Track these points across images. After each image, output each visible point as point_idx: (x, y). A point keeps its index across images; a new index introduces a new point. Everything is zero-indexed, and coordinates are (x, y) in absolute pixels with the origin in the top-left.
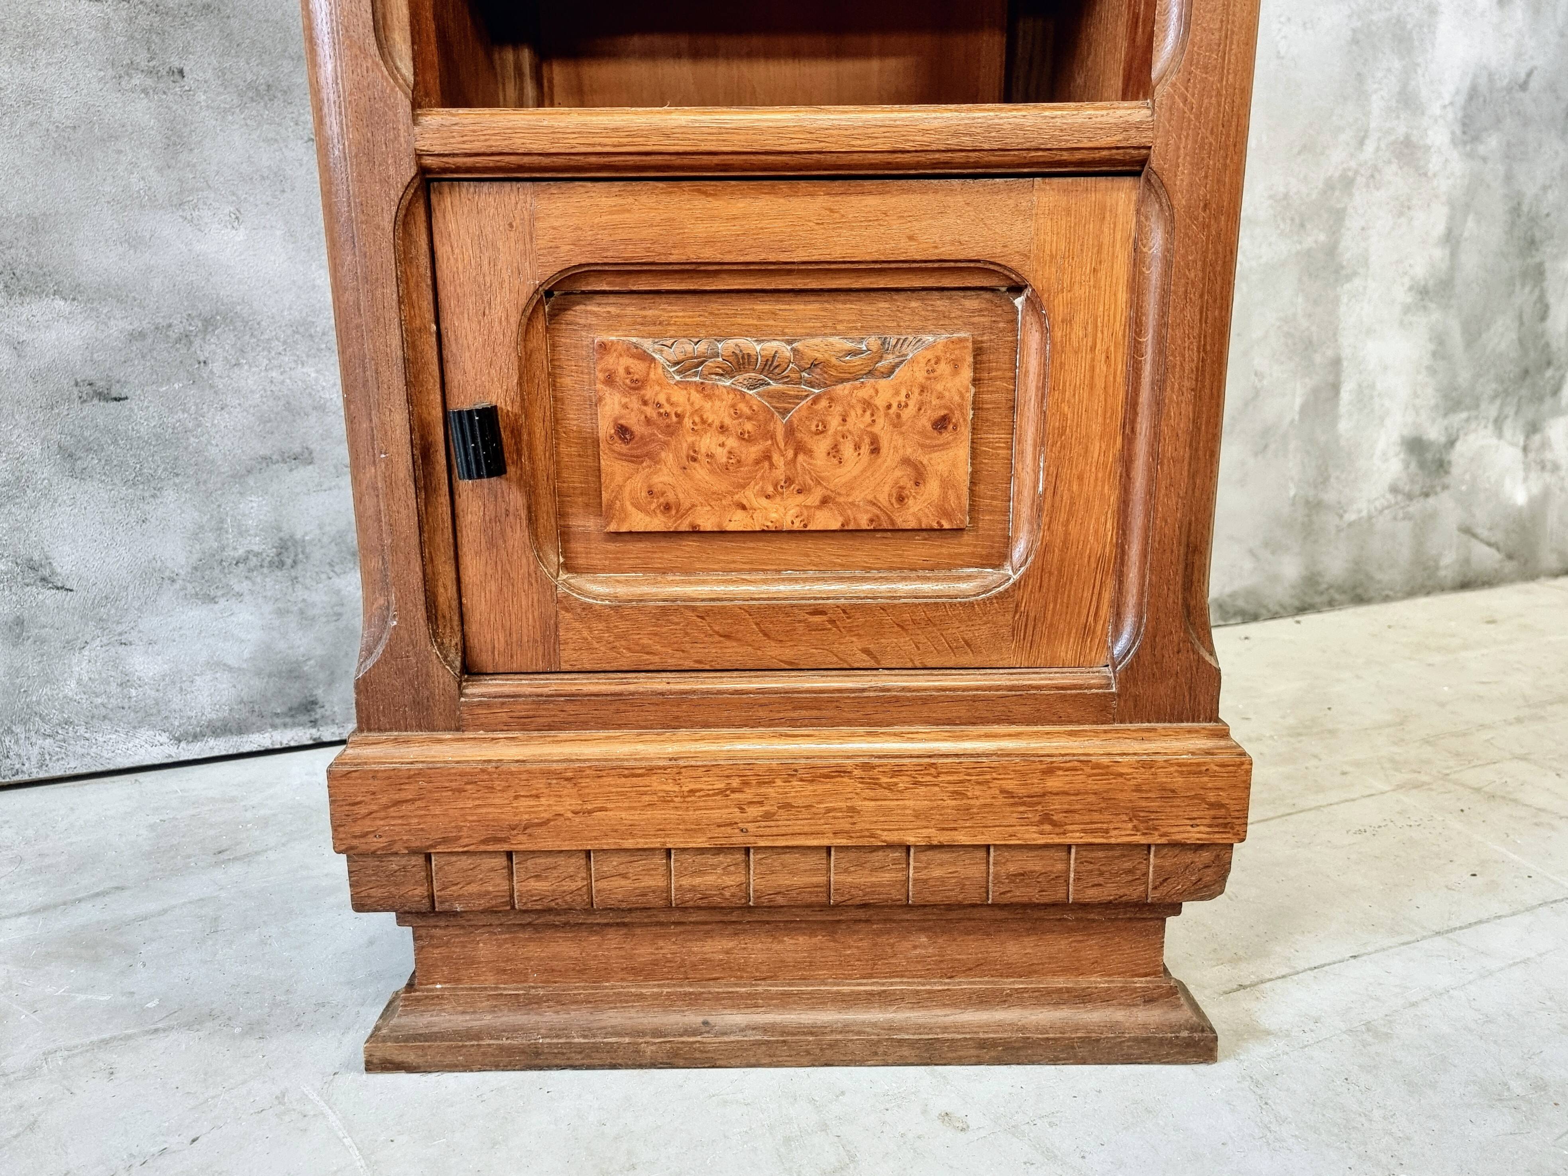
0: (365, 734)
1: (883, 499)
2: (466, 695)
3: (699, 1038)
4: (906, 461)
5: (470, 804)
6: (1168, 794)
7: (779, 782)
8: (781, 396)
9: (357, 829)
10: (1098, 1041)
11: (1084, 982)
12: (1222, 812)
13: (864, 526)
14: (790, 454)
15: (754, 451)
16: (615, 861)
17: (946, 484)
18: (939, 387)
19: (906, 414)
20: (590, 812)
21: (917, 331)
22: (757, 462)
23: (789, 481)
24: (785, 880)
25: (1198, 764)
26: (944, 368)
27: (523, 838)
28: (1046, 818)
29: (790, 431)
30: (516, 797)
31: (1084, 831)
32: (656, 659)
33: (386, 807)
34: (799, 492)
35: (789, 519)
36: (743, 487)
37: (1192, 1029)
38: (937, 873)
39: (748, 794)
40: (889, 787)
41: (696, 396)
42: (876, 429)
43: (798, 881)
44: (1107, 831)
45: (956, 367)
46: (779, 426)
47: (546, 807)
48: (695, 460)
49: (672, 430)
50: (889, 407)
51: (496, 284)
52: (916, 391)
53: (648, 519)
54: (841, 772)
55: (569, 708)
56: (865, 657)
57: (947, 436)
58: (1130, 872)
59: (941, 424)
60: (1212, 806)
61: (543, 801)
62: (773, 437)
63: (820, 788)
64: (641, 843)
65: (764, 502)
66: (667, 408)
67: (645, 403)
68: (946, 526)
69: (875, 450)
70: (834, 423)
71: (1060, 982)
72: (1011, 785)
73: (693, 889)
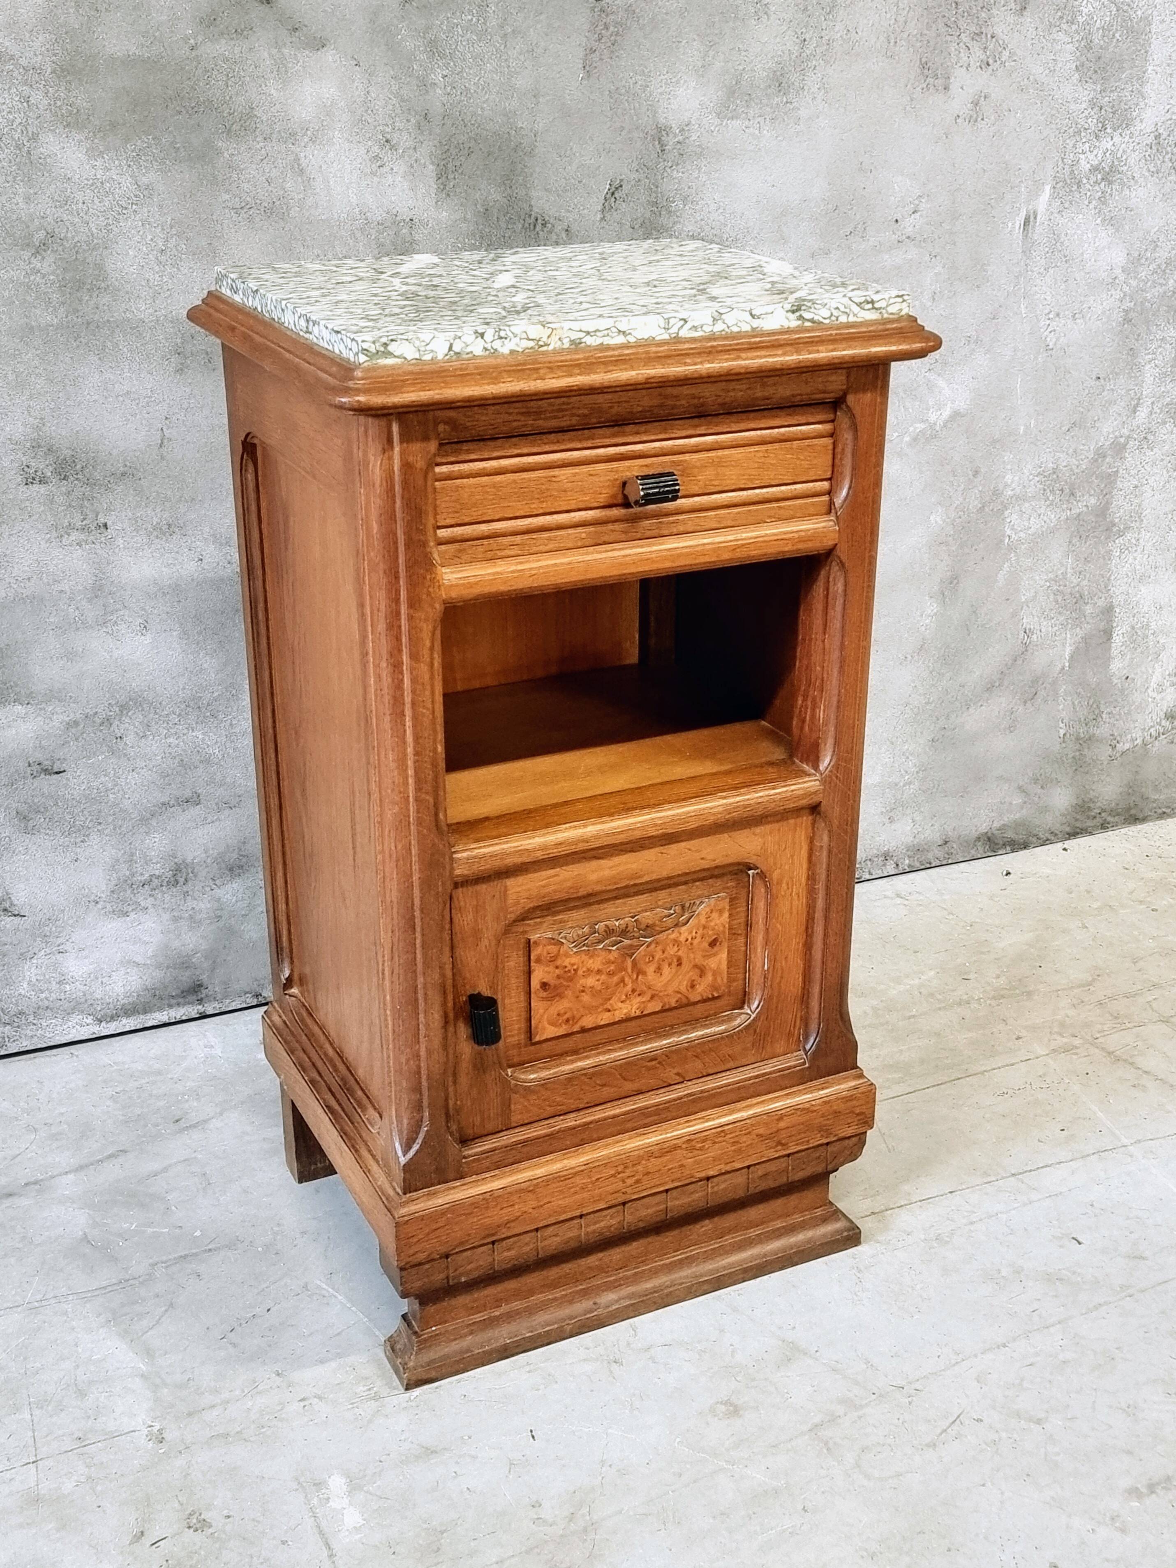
0: (408, 1195)
1: (683, 989)
2: (465, 1157)
3: (595, 1313)
4: (696, 966)
5: (475, 1220)
6: (837, 1113)
7: (644, 1162)
8: (631, 946)
9: (411, 1252)
10: (803, 1251)
11: (790, 1221)
12: (862, 1117)
13: (674, 1005)
14: (635, 976)
15: (616, 979)
16: (551, 1229)
17: (715, 974)
18: (712, 924)
19: (696, 942)
20: (541, 1206)
21: (700, 897)
22: (617, 984)
23: (633, 991)
24: (644, 1213)
25: (852, 1096)
26: (715, 915)
27: (504, 1230)
28: (779, 1143)
29: (634, 964)
30: (502, 1209)
31: (797, 1145)
32: (564, 1107)
33: (428, 1234)
34: (639, 995)
35: (633, 1011)
36: (609, 999)
37: (849, 1230)
38: (723, 1186)
39: (628, 1172)
40: (700, 1149)
41: (584, 957)
42: (680, 953)
43: (650, 1211)
44: (808, 1141)
45: (721, 912)
46: (629, 963)
47: (517, 1210)
48: (583, 991)
49: (571, 979)
50: (687, 940)
51: (484, 930)
52: (701, 929)
53: (556, 1029)
54: (676, 1148)
55: (525, 1150)
56: (678, 1077)
57: (716, 949)
58: (819, 1158)
59: (713, 944)
60: (858, 1114)
61: (516, 1207)
62: (625, 970)
63: (665, 1159)
64: (569, 1215)
65: (620, 1005)
66: (569, 967)
67: (557, 967)
68: (716, 995)
69: (680, 964)
70: (659, 955)
71: (779, 1224)
72: (761, 1131)
73: (594, 1232)
